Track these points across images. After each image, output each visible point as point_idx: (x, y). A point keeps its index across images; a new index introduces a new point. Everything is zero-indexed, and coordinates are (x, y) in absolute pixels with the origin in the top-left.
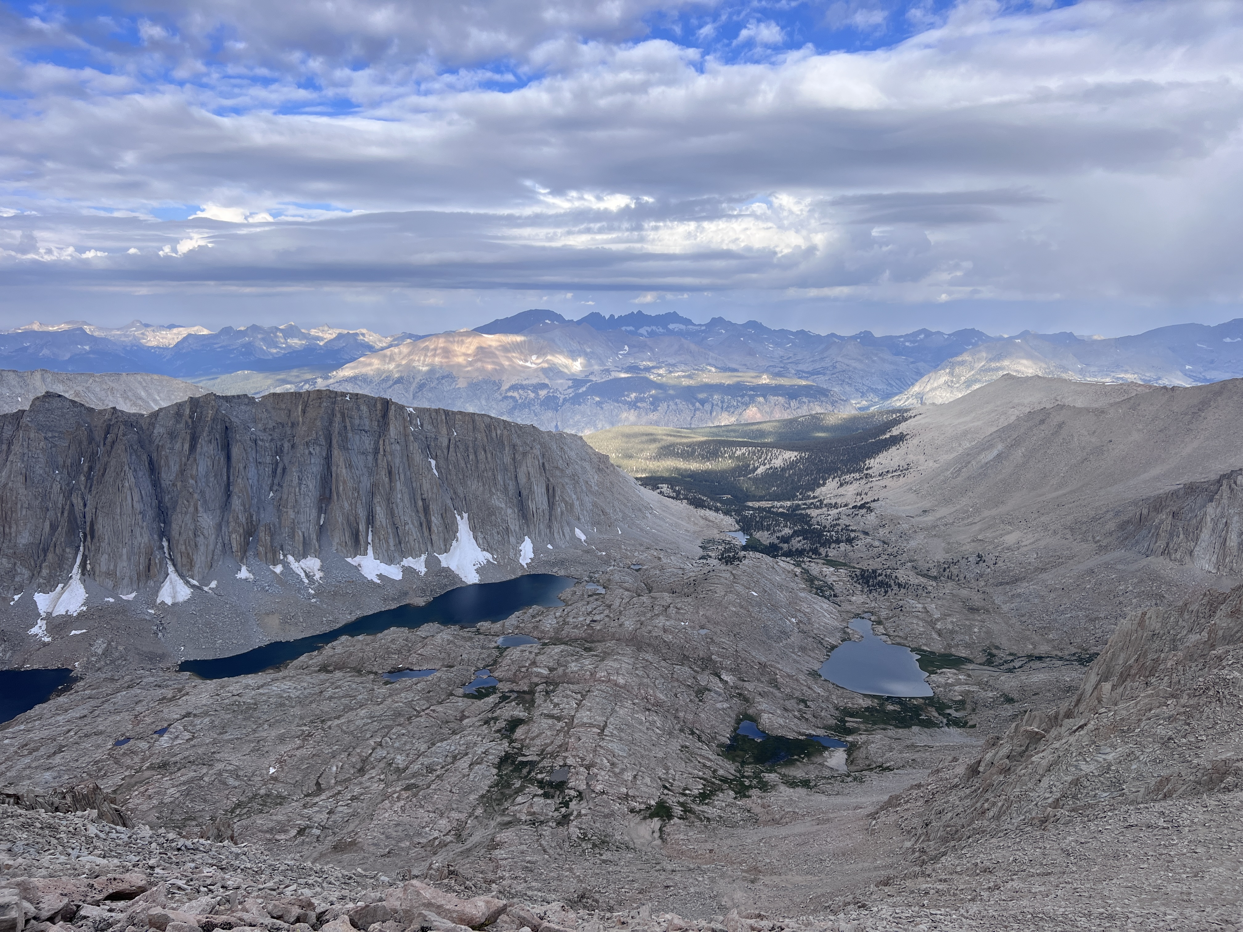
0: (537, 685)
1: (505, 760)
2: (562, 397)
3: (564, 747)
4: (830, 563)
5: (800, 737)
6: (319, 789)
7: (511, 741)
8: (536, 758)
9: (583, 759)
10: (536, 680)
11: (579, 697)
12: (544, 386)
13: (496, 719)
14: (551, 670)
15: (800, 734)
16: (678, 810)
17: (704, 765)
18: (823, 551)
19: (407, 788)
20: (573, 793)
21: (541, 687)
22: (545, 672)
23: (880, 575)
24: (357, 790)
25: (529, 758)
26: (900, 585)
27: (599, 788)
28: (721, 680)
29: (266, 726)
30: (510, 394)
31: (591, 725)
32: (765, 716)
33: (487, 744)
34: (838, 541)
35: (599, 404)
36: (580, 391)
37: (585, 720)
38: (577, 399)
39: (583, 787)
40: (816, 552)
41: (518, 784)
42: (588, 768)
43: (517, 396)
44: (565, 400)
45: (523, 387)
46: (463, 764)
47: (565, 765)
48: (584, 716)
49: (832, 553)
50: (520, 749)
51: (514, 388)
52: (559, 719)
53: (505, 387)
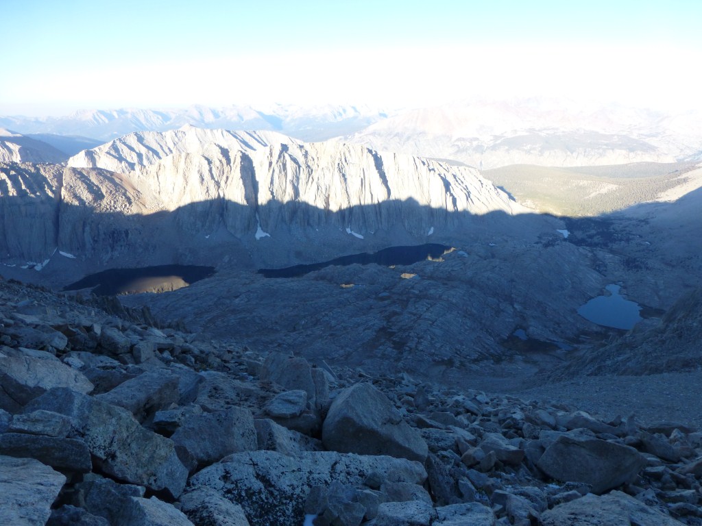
0: (411, 298)
1: (383, 329)
2: (486, 146)
3: (411, 328)
4: (612, 251)
5: (548, 341)
6: (295, 329)
7: (389, 322)
8: (396, 331)
9: (418, 335)
10: (411, 295)
11: (429, 306)
12: (477, 139)
13: (386, 311)
14: (420, 291)
15: (548, 339)
16: (457, 364)
17: (484, 347)
18: (610, 245)
19: (331, 335)
20: (407, 348)
21: (413, 299)
22: (417, 292)
23: (638, 261)
24: (309, 332)
25: (393, 331)
26: (647, 268)
27: (421, 348)
28: (513, 307)
29: (280, 300)
30: (456, 143)
31: (429, 320)
32: (531, 328)
33: (376, 321)
34: (621, 240)
35: (508, 150)
36: (497, 143)
37: (426, 317)
38: (494, 148)
39: (413, 346)
40: (606, 245)
41: (383, 340)
42: (419, 338)
43: (460, 145)
44: (487, 147)
45: (463, 139)
46: (361, 328)
47: (408, 335)
48: (428, 315)
49: (615, 246)
50: (391, 326)
51: (459, 140)
52: (415, 315)
53: (454, 139)
